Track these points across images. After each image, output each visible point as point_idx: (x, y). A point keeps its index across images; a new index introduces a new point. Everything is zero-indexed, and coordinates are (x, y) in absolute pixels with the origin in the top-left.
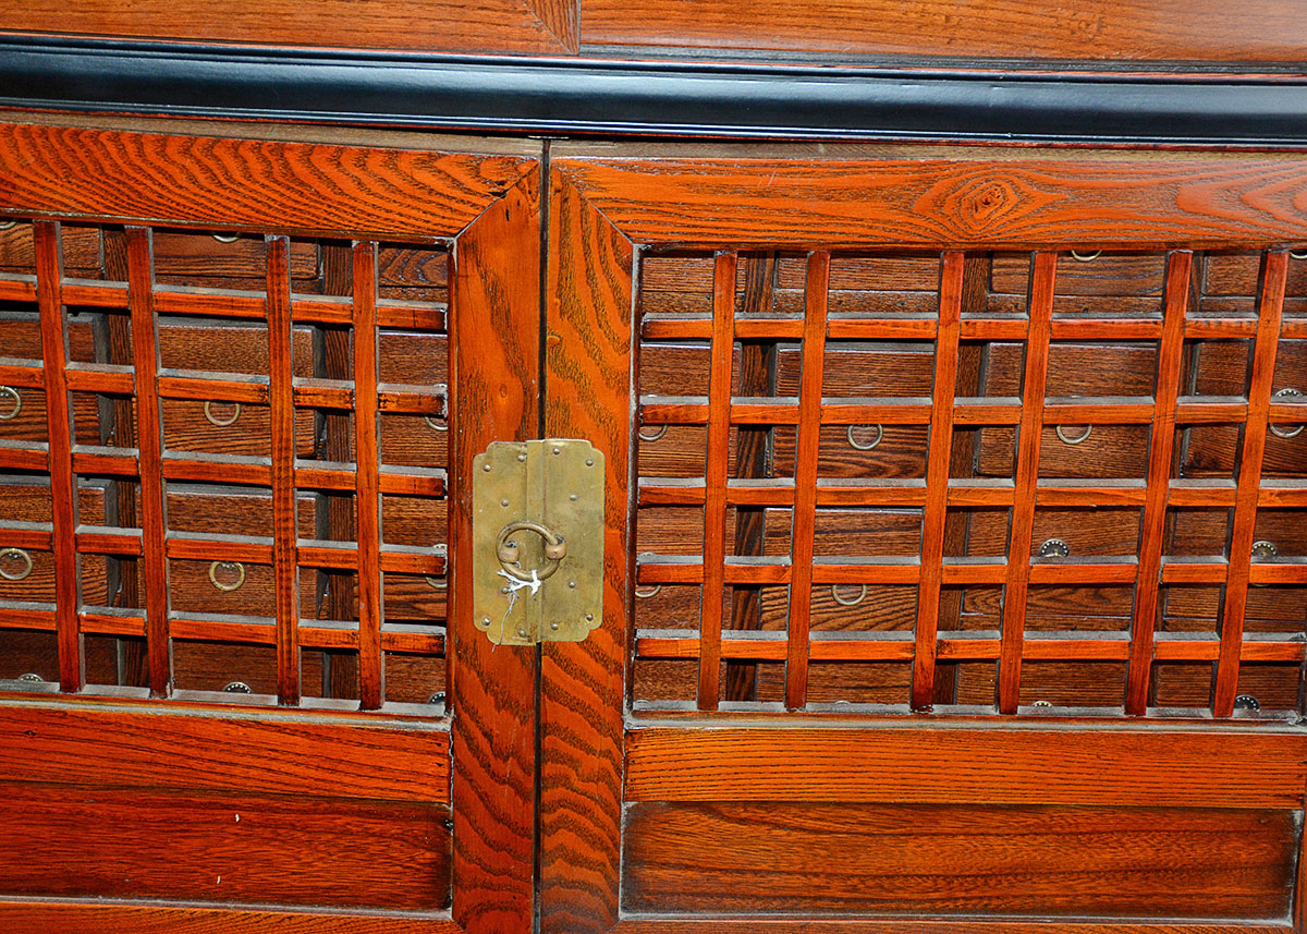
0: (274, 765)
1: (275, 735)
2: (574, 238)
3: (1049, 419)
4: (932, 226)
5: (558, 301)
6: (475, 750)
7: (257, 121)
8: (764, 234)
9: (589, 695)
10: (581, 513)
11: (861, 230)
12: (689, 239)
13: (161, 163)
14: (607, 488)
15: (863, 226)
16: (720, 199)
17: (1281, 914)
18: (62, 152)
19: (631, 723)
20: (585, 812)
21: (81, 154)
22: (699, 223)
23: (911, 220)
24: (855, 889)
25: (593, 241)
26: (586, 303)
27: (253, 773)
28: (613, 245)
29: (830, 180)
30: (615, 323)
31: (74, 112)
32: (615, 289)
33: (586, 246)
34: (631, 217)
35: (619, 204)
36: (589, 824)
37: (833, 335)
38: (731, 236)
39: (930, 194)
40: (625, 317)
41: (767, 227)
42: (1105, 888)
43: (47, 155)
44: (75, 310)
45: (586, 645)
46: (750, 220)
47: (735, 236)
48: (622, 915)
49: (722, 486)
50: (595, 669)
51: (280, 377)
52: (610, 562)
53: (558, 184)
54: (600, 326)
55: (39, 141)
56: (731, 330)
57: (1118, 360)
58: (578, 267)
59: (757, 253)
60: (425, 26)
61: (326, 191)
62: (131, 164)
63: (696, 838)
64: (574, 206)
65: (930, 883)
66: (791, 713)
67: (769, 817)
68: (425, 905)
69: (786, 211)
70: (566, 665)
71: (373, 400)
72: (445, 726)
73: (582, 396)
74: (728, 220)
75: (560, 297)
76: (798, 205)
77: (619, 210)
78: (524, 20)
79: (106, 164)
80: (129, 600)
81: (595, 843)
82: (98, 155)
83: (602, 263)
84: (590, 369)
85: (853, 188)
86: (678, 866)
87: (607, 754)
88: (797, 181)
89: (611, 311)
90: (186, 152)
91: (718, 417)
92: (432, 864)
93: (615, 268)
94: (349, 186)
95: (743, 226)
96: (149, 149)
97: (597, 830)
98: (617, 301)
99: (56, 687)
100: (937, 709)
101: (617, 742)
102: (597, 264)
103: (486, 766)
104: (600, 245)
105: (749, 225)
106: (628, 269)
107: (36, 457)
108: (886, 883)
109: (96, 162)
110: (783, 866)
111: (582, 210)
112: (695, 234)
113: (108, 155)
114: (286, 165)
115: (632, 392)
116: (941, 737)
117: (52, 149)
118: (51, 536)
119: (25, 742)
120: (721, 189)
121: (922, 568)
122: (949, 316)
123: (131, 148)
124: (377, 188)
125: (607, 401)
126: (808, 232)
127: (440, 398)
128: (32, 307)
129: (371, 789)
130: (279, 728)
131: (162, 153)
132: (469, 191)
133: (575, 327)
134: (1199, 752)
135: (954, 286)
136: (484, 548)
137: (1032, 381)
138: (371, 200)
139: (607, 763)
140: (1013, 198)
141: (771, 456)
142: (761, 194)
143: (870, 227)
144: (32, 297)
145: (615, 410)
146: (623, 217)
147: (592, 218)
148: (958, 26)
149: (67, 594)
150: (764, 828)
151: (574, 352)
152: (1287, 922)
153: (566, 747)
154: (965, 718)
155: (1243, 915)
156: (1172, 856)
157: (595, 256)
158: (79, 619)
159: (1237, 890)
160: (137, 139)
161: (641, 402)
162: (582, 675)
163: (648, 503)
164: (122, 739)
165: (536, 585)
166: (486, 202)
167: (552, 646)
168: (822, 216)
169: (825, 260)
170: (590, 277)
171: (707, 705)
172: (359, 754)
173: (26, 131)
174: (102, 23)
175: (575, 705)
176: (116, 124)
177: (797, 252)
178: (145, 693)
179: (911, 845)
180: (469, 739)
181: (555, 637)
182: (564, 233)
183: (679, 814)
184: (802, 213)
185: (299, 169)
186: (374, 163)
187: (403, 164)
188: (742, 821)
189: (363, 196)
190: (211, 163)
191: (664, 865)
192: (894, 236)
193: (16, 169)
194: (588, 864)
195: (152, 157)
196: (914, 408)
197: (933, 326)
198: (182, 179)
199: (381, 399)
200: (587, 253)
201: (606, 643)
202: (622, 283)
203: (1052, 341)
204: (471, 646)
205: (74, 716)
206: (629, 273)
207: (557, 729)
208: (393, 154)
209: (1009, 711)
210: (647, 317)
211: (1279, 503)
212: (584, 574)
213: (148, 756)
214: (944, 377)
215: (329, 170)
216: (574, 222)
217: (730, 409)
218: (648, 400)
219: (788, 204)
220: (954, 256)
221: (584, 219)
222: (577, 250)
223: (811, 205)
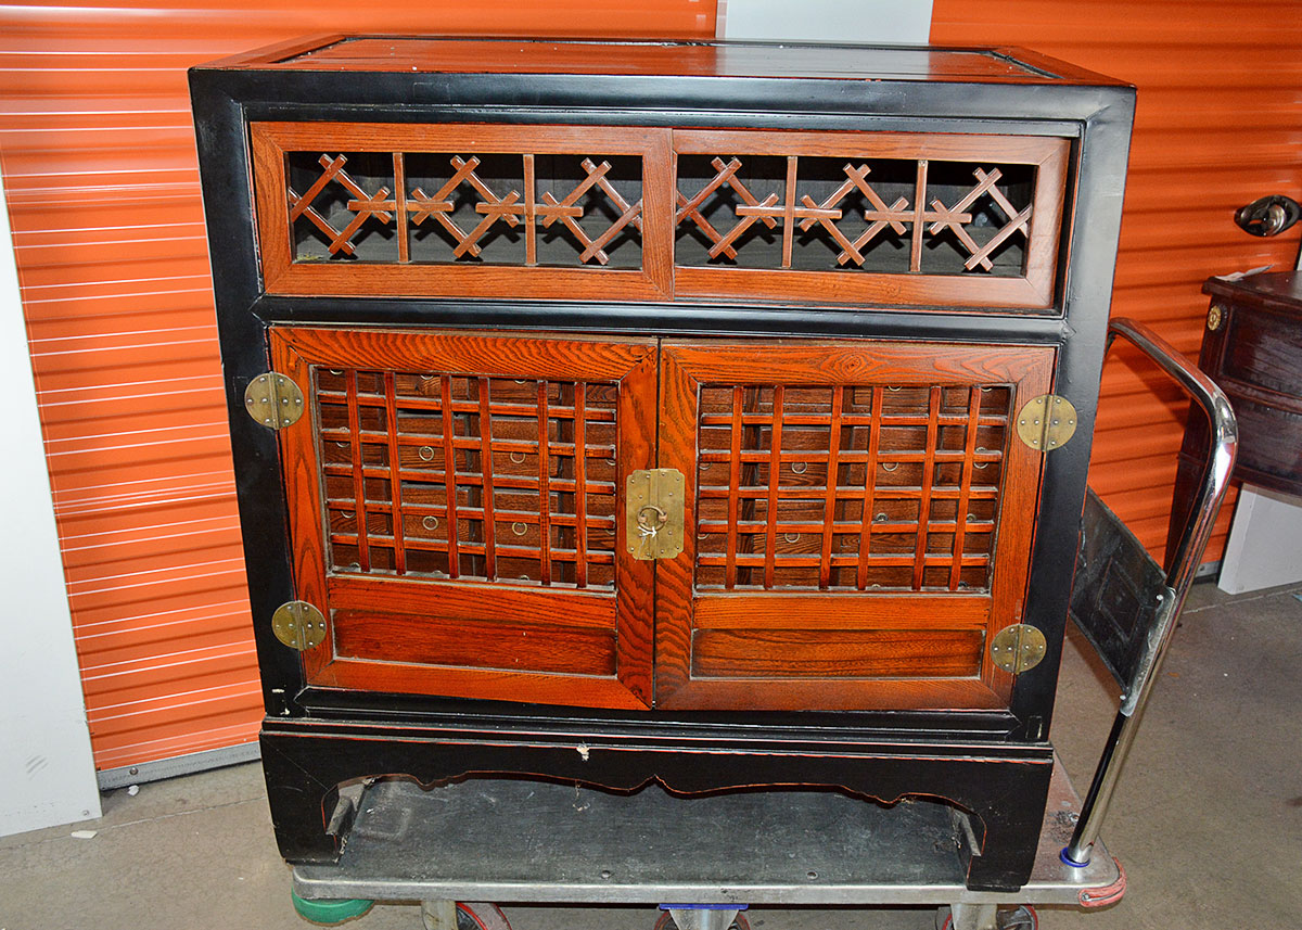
0: (540, 612)
1: (540, 599)
2: (672, 380)
3: (880, 460)
4: (829, 375)
5: (664, 408)
6: (627, 606)
7: (535, 332)
8: (754, 378)
9: (677, 582)
10: (674, 501)
11: (798, 377)
12: (722, 380)
13: (494, 350)
14: (686, 490)
15: (799, 375)
16: (735, 363)
17: (976, 675)
18: (453, 346)
19: (696, 594)
20: (675, 633)
21: (461, 346)
22: (726, 373)
23: (820, 372)
24: (793, 667)
25: (680, 381)
26: (677, 409)
27: (531, 615)
28: (689, 383)
29: (784, 354)
30: (690, 417)
31: (459, 329)
32: (689, 402)
33: (677, 383)
34: (696, 371)
35: (691, 366)
36: (677, 639)
37: (785, 423)
38: (740, 379)
39: (828, 361)
40: (694, 415)
41: (756, 375)
42: (902, 665)
43: (446, 347)
44: (456, 414)
45: (676, 560)
47: (742, 379)
48: (692, 678)
49: (736, 490)
50: (680, 571)
51: (543, 442)
52: (687, 523)
53: (664, 357)
54: (682, 418)
55: (444, 342)
56: (741, 421)
57: (909, 434)
58: (673, 392)
59: (752, 386)
60: (608, 289)
61: (564, 361)
62: (481, 350)
63: (725, 645)
64: (672, 366)
65: (826, 664)
66: (766, 590)
67: (756, 636)
68: (606, 673)
69: (765, 368)
70: (668, 569)
71: (583, 451)
72: (614, 595)
73: (675, 450)
74: (739, 372)
75: (665, 406)
76: (771, 366)
77: (691, 368)
78: (650, 286)
79: (471, 351)
80: (479, 539)
81: (680, 647)
82: (469, 348)
83: (684, 391)
84: (679, 438)
85: (794, 358)
86: (715, 657)
87: (685, 608)
88: (770, 355)
89: (688, 413)
90: (505, 345)
91: (735, 460)
92: (608, 654)
93: (689, 393)
94: (575, 359)
95: (745, 375)
96: (489, 344)
97: (682, 642)
98: (690, 408)
99: (448, 576)
100: (830, 588)
101: (690, 603)
102: (681, 391)
103: (632, 613)
104: (683, 383)
105: (748, 374)
106: (695, 394)
107: (439, 477)
108: (807, 664)
109: (467, 350)
110: (762, 657)
111: (675, 368)
112: (725, 378)
113: (472, 347)
114: (547, 349)
115: (697, 448)
116: (832, 600)
117: (449, 345)
118: (446, 511)
119: (436, 599)
120: (736, 358)
121: (824, 526)
122: (837, 415)
123: (481, 343)
124: (585, 359)
125: (686, 452)
126: (775, 377)
127: (612, 451)
128: (439, 412)
129: (582, 622)
130: (542, 595)
131: (495, 346)
132: (626, 360)
133: (672, 419)
134: (943, 606)
135: (838, 401)
136: (631, 517)
137: (872, 444)
138: (583, 364)
139: (685, 612)
140: (864, 363)
141: (758, 477)
142: (754, 361)
143: (802, 375)
144: (439, 408)
145: (690, 457)
146: (693, 371)
147: (679, 371)
148: (839, 289)
149: (452, 537)
150: (754, 641)
151: (671, 430)
152: (978, 678)
153: (667, 605)
154: (842, 592)
155: (960, 676)
156: (931, 651)
157: (681, 387)
158: (457, 547)
159: (958, 665)
160: (484, 340)
161: (701, 452)
162: (675, 573)
163: (703, 497)
164: (475, 599)
165: (654, 533)
166: (633, 365)
167: (661, 560)
168: (781, 370)
169: (782, 390)
170: (678, 397)
171: (729, 587)
172: (576, 607)
173: (438, 338)
174: (471, 292)
175: (671, 587)
176: (476, 334)
177: (770, 386)
178: (485, 579)
179: (819, 647)
180: (625, 602)
181: (662, 557)
182: (667, 379)
183: (717, 634)
184: (772, 369)
185: (552, 351)
186: (585, 348)
187: (597, 349)
188: (745, 638)
189: (580, 362)
190: (515, 350)
191: (710, 657)
192: (812, 379)
193: (434, 354)
194: (677, 656)
195: (490, 347)
196: (821, 455)
197: (829, 419)
198: (503, 357)
199: (586, 451)
200: (677, 387)
201: (685, 559)
202: (693, 401)
203: (881, 426)
204: (626, 560)
205: (456, 589)
207: (663, 597)
208: (593, 344)
209: (862, 589)
210: (704, 415)
211: (978, 497)
212: (675, 529)
213: (487, 607)
214: (835, 441)
215: (566, 352)
216: (672, 374)
217: (740, 455)
218: (704, 451)
219: (766, 365)
220: (838, 388)
221: (676, 372)
222: (673, 385)
223: (776, 366)
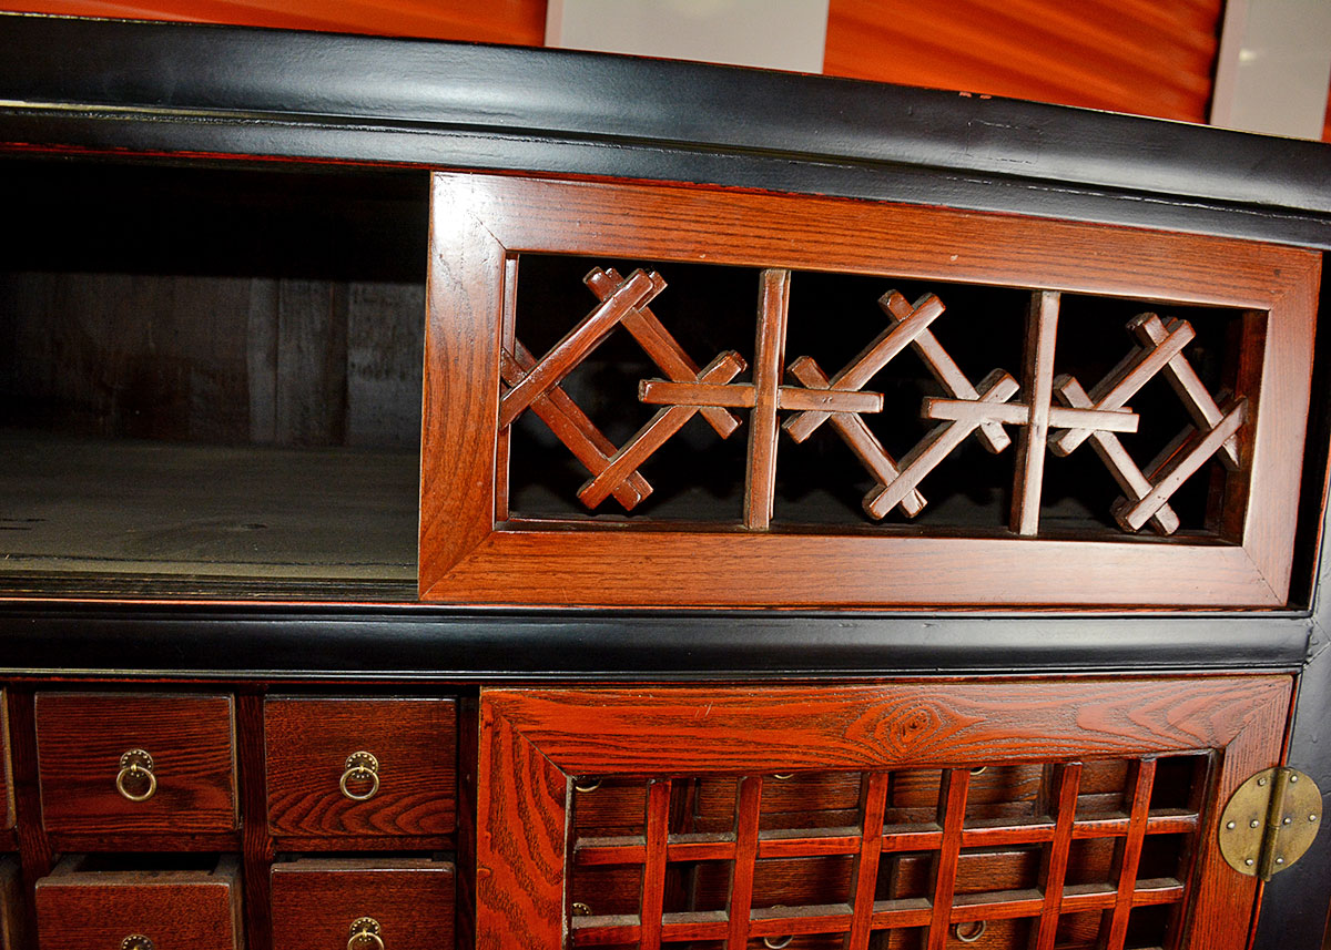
2: (506, 772)
3: (956, 919)
4: (863, 751)
5: (489, 834)
8: (699, 763)
11: (795, 757)
12: (625, 770)
15: (798, 753)
16: (656, 730)
22: (634, 754)
23: (844, 746)
25: (525, 774)
26: (518, 836)
28: (546, 778)
29: (768, 708)
30: (548, 855)
32: (547, 822)
33: (518, 779)
34: (565, 750)
35: (553, 738)
37: (762, 855)
38: (667, 766)
39: (862, 720)
40: (558, 849)
41: (703, 756)
46: (687, 751)
47: (672, 766)
53: (488, 717)
54: (532, 858)
56: (664, 856)
57: (1008, 863)
58: (509, 800)
59: (689, 781)
64: (505, 740)
69: (723, 741)
73: (514, 926)
74: (665, 750)
75: (490, 830)
76: (735, 734)
77: (553, 743)
83: (534, 796)
84: (521, 900)
85: (789, 716)
88: (734, 709)
89: (544, 843)
91: (649, 938)
93: (547, 799)
95: (680, 755)
98: (549, 833)
102: (529, 798)
104: (532, 777)
105: (686, 755)
106: (561, 801)
111: (514, 743)
112: (630, 765)
115: (564, 917)
120: (657, 719)
122: (872, 832)
125: (539, 929)
126: (744, 760)
133: (506, 859)
135: (877, 804)
137: (943, 886)
140: (939, 721)
142: (698, 724)
143: (805, 754)
145: (547, 937)
146: (557, 749)
147: (524, 751)
151: (505, 883)
157: (527, 788)
161: (573, 926)
168: (759, 744)
169: (758, 785)
170: (521, 810)
177: (731, 778)
182: (495, 767)
184: (739, 742)
192: (826, 761)
196: (834, 919)
197: (856, 842)
202: (555, 816)
203: (964, 850)
206: (563, 805)
210: (581, 842)
214: (864, 882)
216: (506, 757)
217: (660, 929)
218: (579, 922)
219: (725, 733)
220: (879, 778)
221: (515, 753)
222: (508, 781)
223: (748, 735)
